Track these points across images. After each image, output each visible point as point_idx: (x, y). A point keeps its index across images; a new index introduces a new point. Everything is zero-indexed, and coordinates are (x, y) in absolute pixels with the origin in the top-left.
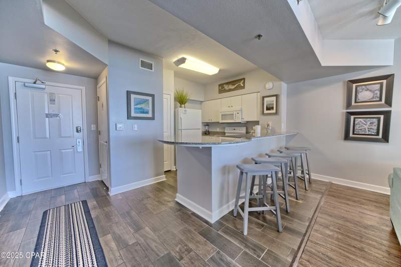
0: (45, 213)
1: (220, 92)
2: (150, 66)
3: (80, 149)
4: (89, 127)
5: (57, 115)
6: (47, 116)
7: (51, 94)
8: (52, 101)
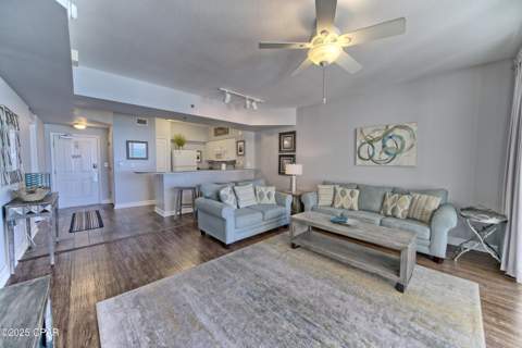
0: (74, 214)
1: (216, 134)
2: (144, 122)
3: (96, 179)
4: (102, 164)
5: (79, 156)
6: (74, 157)
7: (76, 142)
8: (77, 146)
